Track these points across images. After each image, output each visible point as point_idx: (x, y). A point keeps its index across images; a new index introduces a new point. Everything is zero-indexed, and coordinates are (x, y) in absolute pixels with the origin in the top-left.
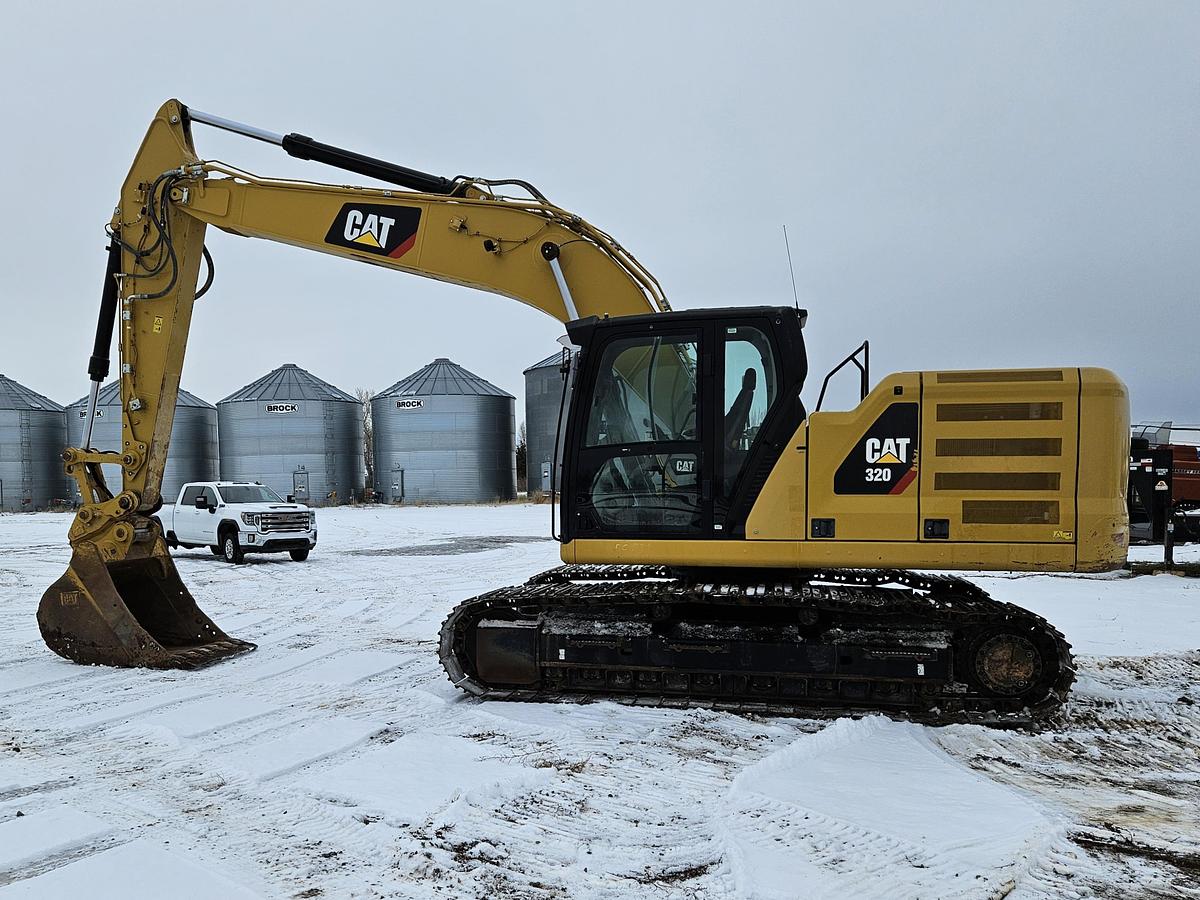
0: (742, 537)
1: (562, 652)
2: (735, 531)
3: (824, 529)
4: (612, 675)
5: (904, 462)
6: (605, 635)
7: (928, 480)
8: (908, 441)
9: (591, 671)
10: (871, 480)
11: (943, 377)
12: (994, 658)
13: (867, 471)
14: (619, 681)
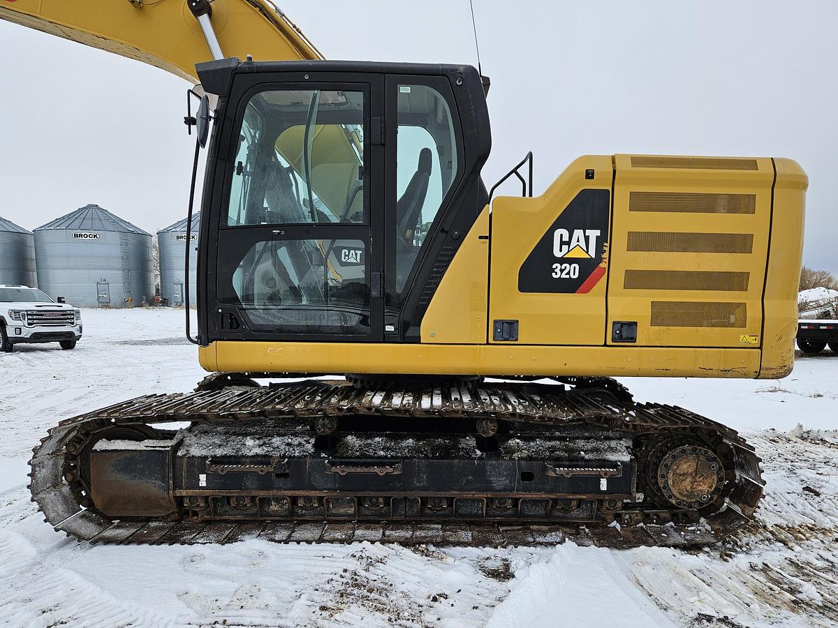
0: (416, 340)
1: (203, 477)
2: (408, 334)
3: (507, 331)
4: (265, 501)
5: (594, 257)
6: (257, 456)
7: (617, 277)
8: (598, 233)
9: (238, 499)
10: (557, 276)
11: (638, 161)
12: (678, 471)
13: (554, 266)
14: (274, 507)
